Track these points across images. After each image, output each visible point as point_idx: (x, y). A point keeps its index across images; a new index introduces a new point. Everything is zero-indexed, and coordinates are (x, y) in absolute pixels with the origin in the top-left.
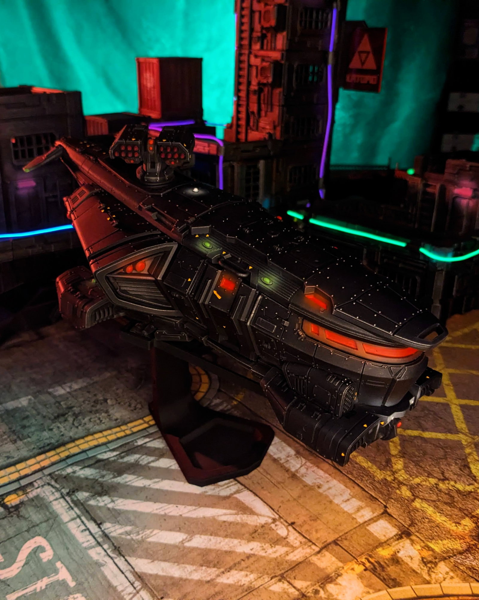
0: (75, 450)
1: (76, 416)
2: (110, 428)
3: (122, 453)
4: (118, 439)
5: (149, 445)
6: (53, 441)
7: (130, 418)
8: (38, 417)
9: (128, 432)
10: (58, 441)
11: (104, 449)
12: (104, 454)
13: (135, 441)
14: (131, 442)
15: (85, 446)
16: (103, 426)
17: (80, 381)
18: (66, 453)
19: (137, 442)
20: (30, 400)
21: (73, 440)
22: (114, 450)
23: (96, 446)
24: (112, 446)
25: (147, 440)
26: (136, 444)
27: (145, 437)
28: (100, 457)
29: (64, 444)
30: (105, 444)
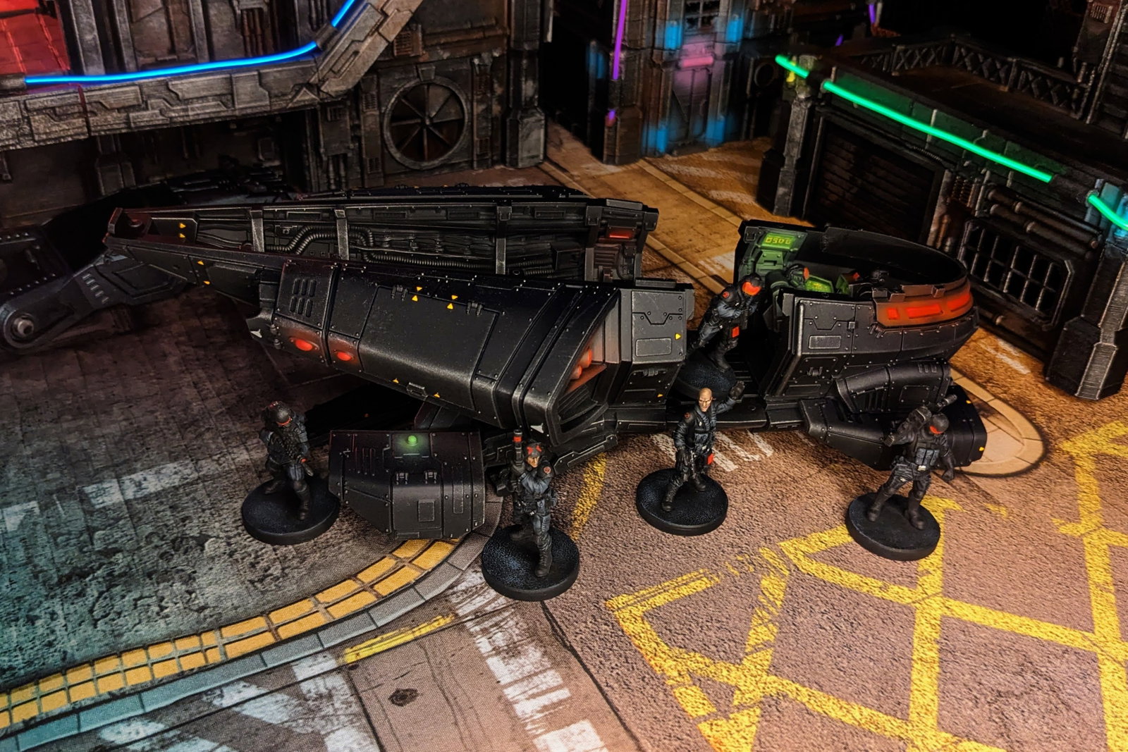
0: (55, 704)
1: (111, 581)
2: (172, 638)
3: (167, 731)
4: (182, 675)
5: (250, 710)
6: (19, 661)
7: (236, 608)
8: (23, 575)
9: (214, 657)
10: (30, 663)
11: (130, 707)
12: (122, 727)
13: (218, 692)
14: (205, 693)
15: (84, 694)
16: (161, 628)
17: (171, 467)
18: (31, 711)
19: (221, 696)
20: (30, 512)
21: (68, 665)
22: (152, 716)
23: (114, 697)
24: (154, 701)
25: (252, 691)
26: (217, 702)
27: (249, 679)
28: (109, 736)
29: (36, 677)
30: (138, 691)
